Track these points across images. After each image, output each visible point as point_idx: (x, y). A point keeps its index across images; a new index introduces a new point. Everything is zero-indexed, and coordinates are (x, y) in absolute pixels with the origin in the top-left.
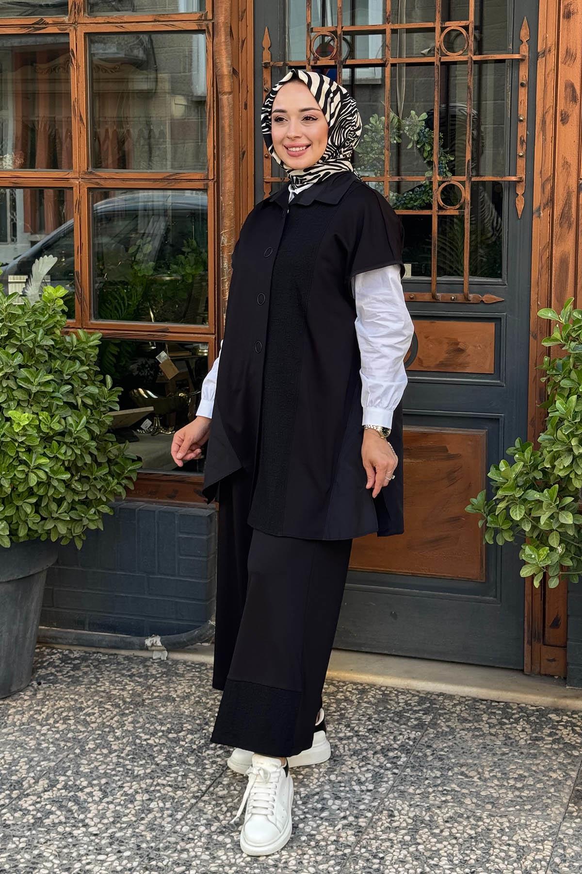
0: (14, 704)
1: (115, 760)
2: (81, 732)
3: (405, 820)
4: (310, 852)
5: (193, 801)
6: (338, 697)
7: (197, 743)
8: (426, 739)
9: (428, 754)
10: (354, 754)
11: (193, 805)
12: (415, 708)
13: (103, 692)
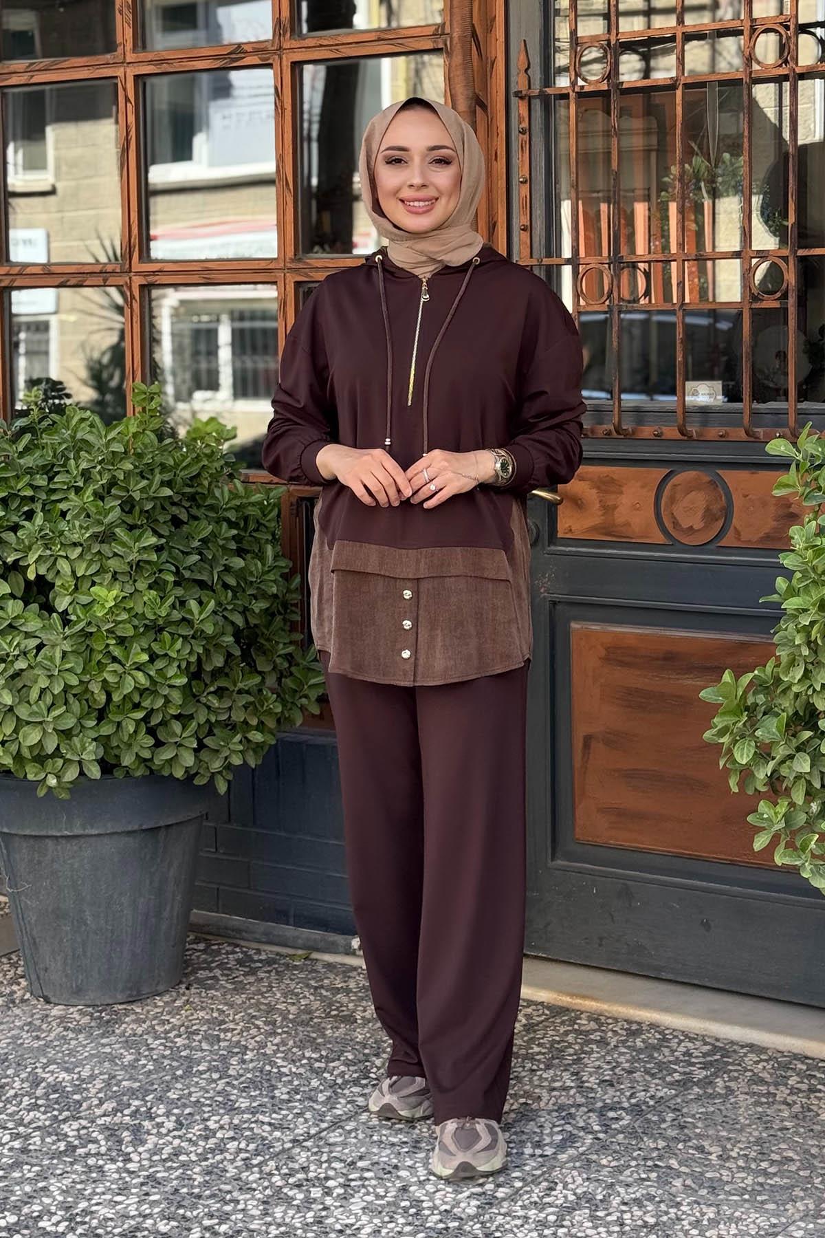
0: (138, 1010)
1: (220, 1088)
2: (202, 1050)
3: (565, 1197)
4: (401, 1221)
5: (290, 1145)
6: (592, 1037)
7: (346, 1077)
8: (679, 1100)
9: (667, 1119)
10: (556, 1111)
11: (284, 1151)
12: (693, 1060)
13: (266, 1004)
